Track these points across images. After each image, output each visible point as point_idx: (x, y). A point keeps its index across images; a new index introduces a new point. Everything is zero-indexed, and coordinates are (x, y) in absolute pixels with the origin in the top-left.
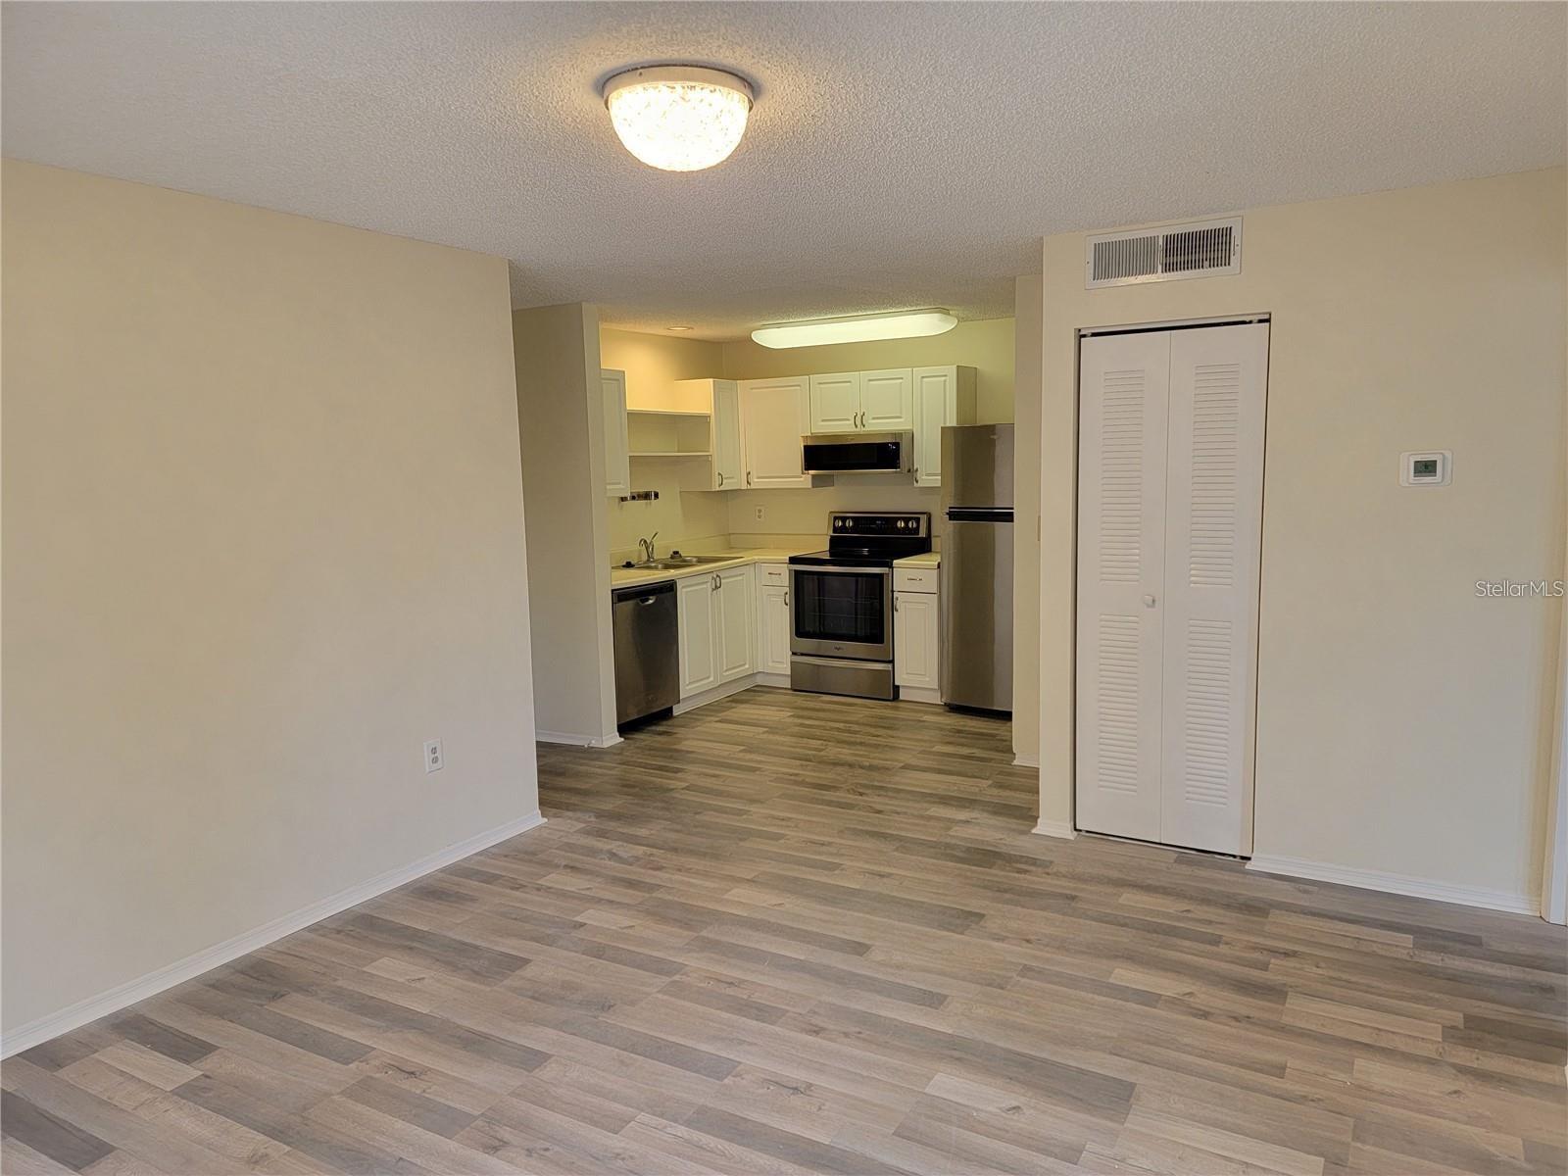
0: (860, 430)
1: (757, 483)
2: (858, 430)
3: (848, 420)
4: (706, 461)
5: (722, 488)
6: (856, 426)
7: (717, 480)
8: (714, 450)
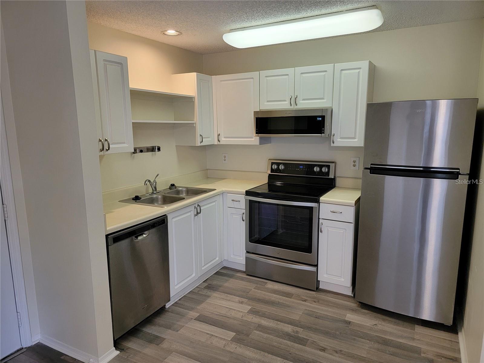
0: (294, 107)
1: (224, 141)
2: (292, 107)
3: (285, 101)
4: (191, 127)
5: (202, 144)
6: (291, 105)
7: (199, 139)
8: (196, 119)
